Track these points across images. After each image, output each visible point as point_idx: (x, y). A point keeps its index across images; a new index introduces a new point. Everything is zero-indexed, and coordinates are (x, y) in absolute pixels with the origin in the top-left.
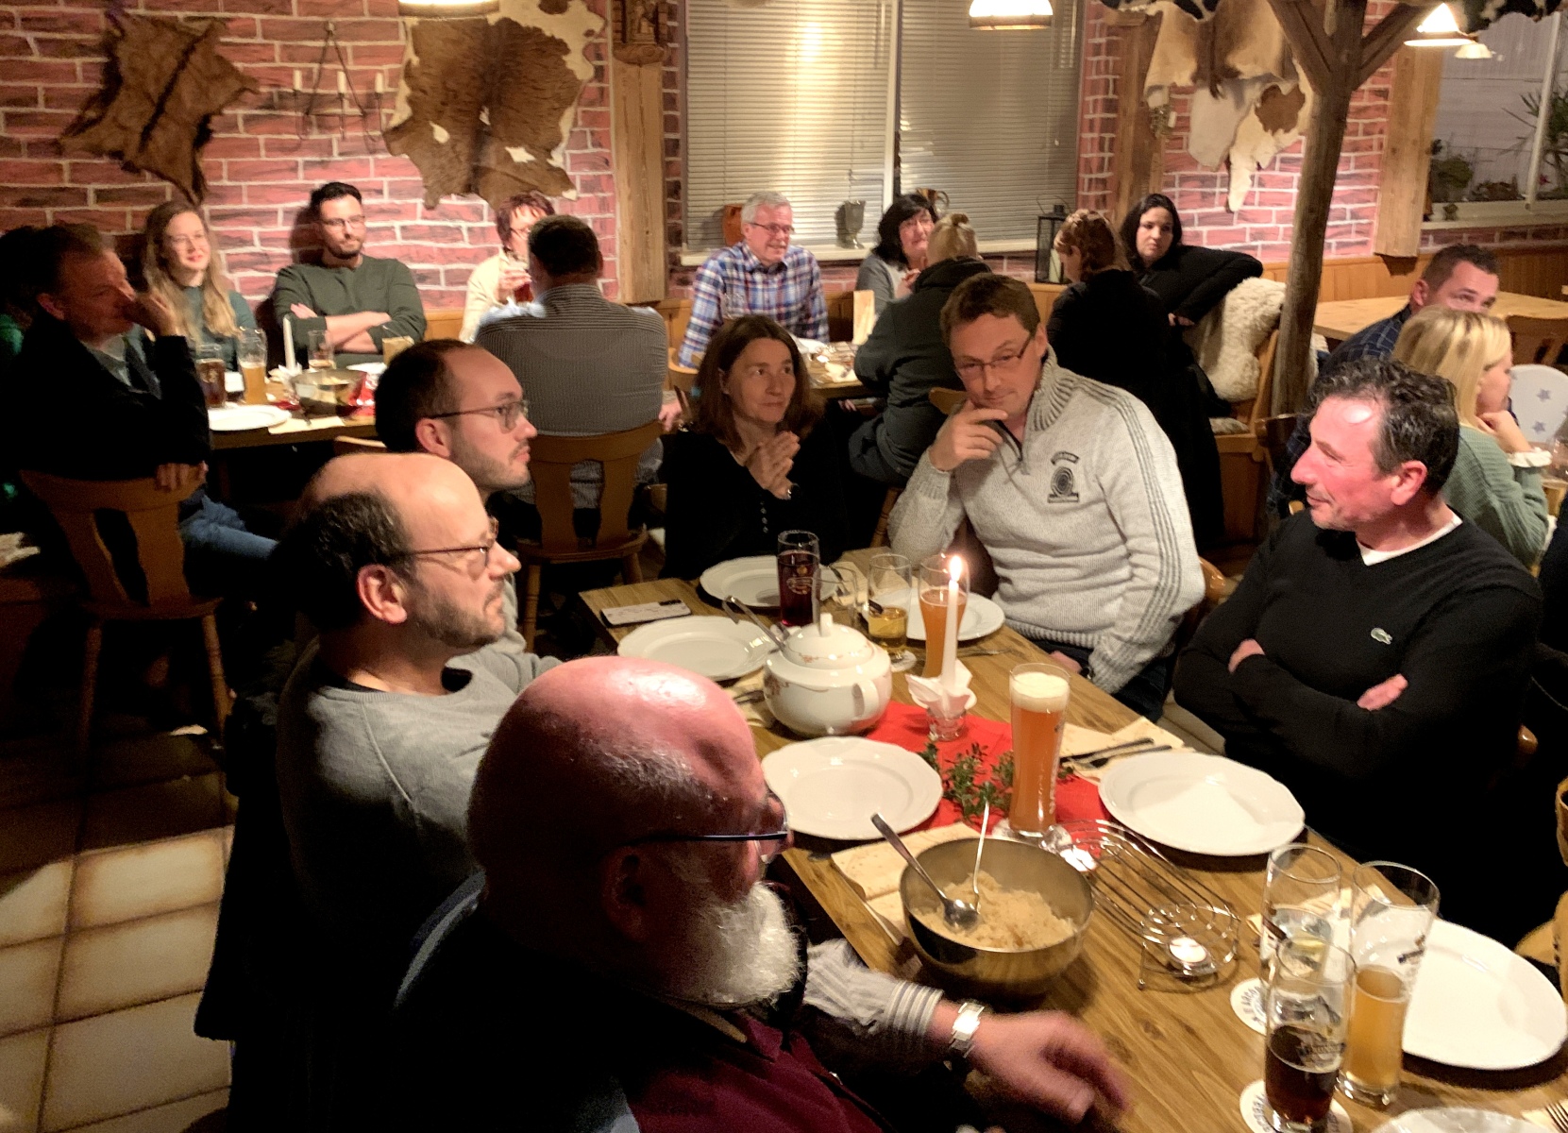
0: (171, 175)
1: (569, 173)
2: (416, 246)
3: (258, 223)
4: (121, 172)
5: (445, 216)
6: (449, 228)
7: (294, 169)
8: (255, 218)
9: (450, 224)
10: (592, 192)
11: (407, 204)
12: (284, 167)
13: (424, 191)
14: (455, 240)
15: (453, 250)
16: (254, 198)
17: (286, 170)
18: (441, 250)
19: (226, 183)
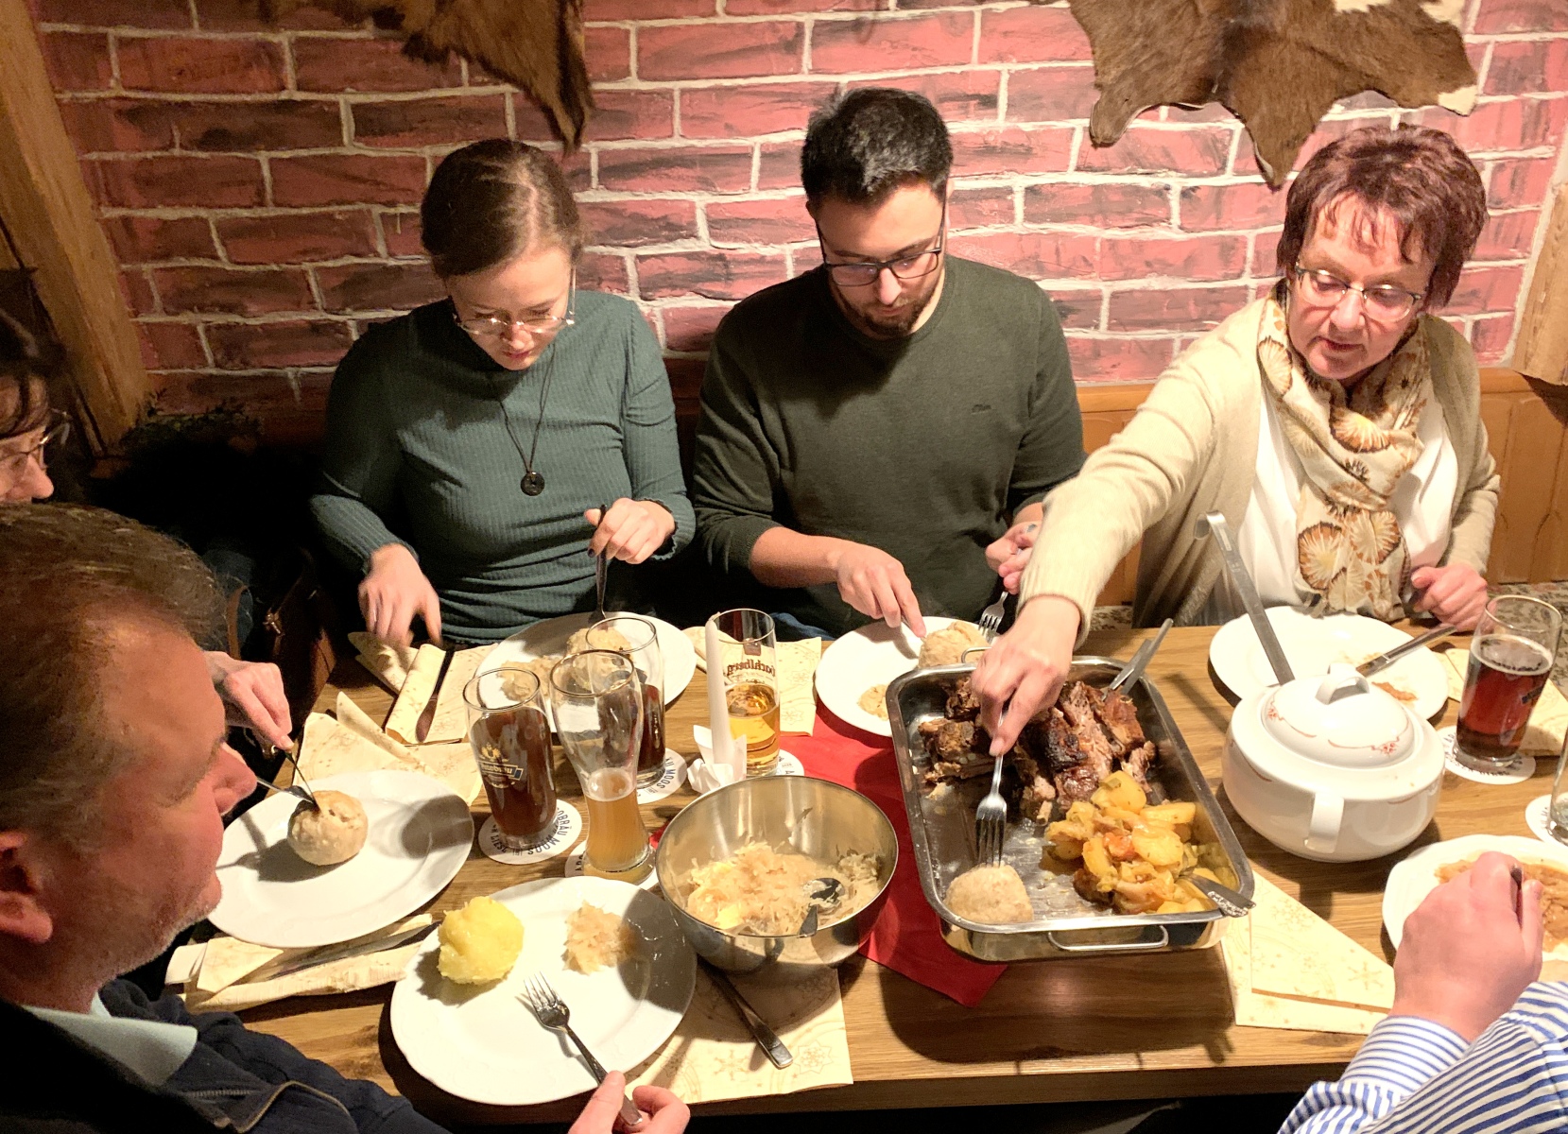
0: (512, 68)
1: (1469, 39)
2: (1055, 235)
3: (706, 184)
4: (405, 63)
5: (1135, 161)
6: (1137, 190)
7: (791, 46)
8: (698, 171)
9: (1145, 182)
10: (1514, 91)
11: (1049, 131)
12: (770, 39)
13: (1096, 96)
14: (1149, 222)
15: (1139, 246)
16: (695, 122)
17: (774, 47)
18: (1113, 244)
19: (634, 83)
